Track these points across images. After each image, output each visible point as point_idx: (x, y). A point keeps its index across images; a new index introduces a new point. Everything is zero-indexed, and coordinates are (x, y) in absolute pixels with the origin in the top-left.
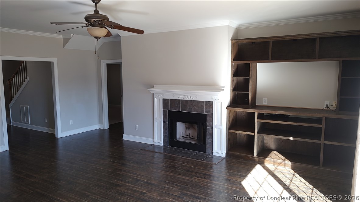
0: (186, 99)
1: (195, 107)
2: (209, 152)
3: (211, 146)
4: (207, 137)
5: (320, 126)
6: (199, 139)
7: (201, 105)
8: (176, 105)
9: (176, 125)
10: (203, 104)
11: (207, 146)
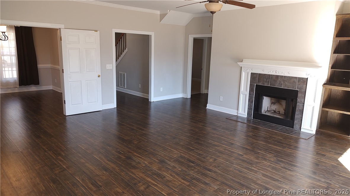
0: (277, 74)
1: (286, 82)
2: (296, 128)
3: (300, 122)
4: (297, 113)
6: (286, 114)
7: (293, 81)
8: (265, 80)
9: (262, 99)
10: (295, 80)
11: (295, 122)
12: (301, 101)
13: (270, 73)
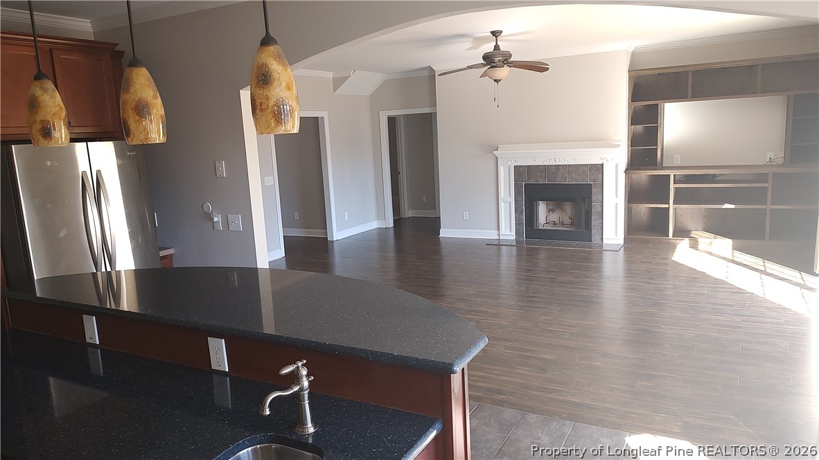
0: (557, 163)
1: (572, 174)
2: (596, 241)
4: (593, 218)
5: (766, 185)
6: (574, 223)
7: (583, 171)
8: (539, 174)
9: (537, 206)
10: (585, 169)
11: (593, 231)
12: (598, 199)
13: (546, 164)
